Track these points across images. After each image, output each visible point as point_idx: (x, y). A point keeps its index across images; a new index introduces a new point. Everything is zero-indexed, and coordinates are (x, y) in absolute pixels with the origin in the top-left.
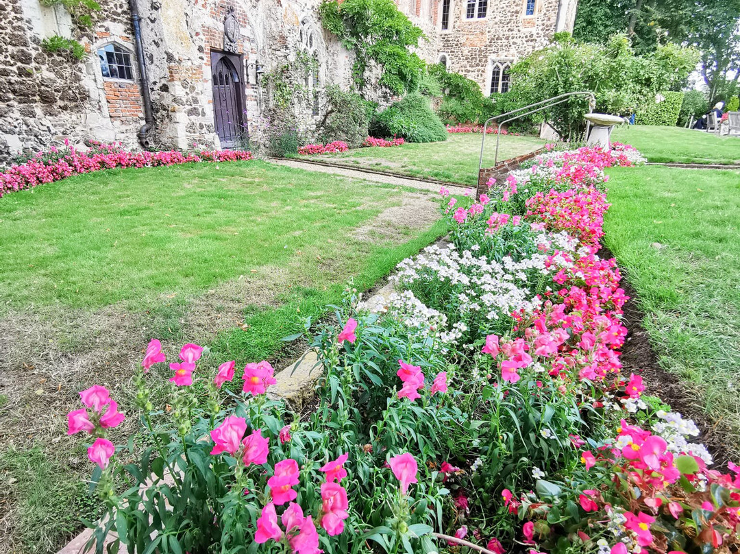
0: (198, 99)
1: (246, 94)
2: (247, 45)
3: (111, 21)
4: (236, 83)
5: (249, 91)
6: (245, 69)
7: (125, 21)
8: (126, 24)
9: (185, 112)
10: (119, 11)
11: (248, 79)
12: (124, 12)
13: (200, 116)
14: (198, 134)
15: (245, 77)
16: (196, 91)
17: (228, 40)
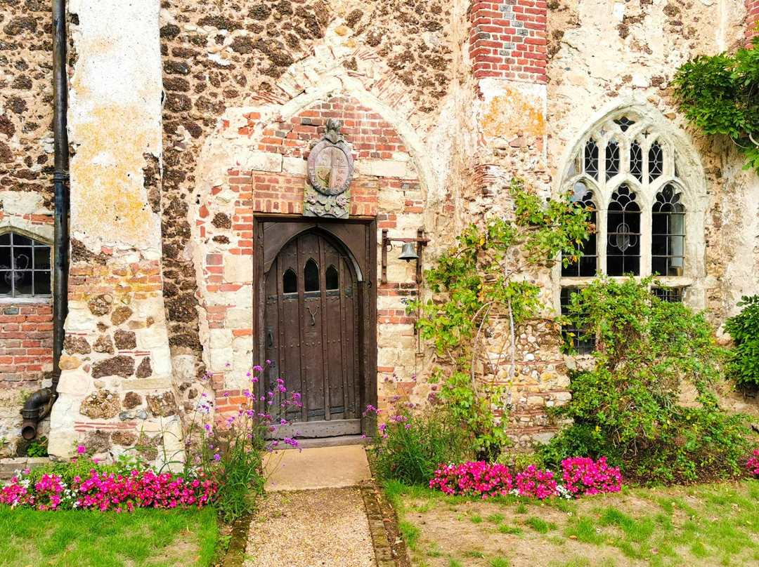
0: (138, 337)
1: (379, 307)
2: (393, 198)
3: (12, 189)
4: (359, 283)
5: (386, 302)
6: (379, 250)
7: (48, 184)
8: (49, 190)
9: (86, 369)
10: (36, 167)
11: (384, 274)
12: (48, 170)
13: (133, 377)
14: (116, 420)
15: (379, 268)
16: (133, 318)
17: (312, 192)
